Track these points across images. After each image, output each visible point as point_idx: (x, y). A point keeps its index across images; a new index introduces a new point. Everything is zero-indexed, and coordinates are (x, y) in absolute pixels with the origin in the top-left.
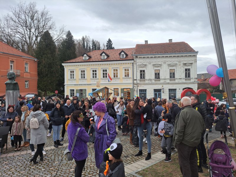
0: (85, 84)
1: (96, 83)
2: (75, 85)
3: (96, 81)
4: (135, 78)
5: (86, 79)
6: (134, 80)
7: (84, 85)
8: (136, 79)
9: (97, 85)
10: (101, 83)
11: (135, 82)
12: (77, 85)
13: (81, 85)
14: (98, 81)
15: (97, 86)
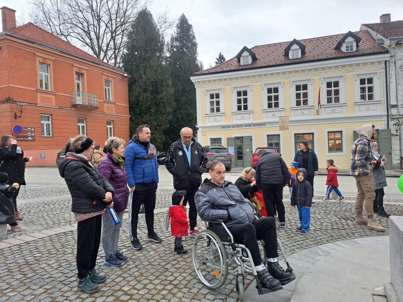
0: (250, 125)
1: (277, 119)
2: (223, 127)
3: (278, 114)
4: (393, 102)
5: (252, 112)
6: (389, 107)
7: (246, 125)
8: (395, 104)
9: (280, 124)
10: (290, 119)
11: (394, 111)
12: (229, 127)
13: (238, 126)
14: (283, 114)
15: (281, 128)
